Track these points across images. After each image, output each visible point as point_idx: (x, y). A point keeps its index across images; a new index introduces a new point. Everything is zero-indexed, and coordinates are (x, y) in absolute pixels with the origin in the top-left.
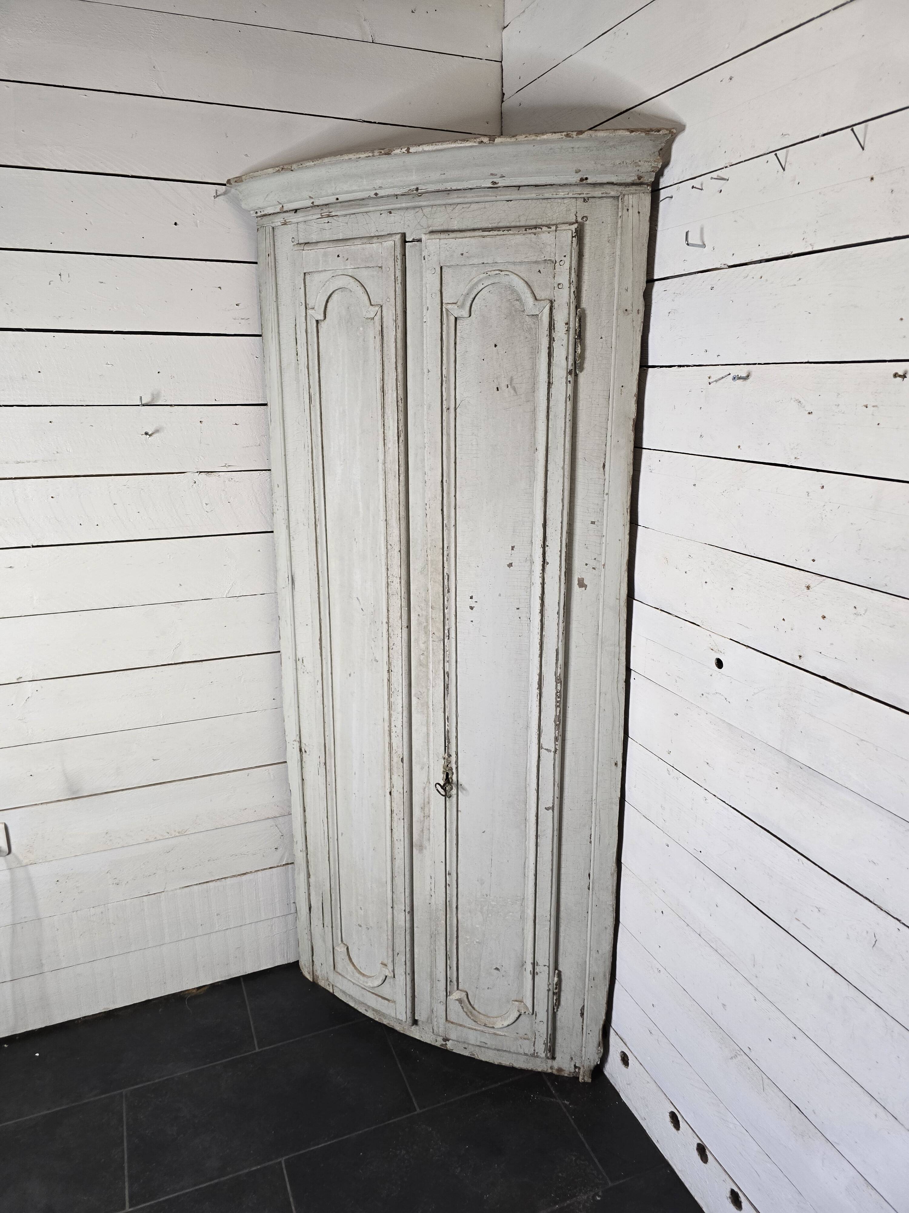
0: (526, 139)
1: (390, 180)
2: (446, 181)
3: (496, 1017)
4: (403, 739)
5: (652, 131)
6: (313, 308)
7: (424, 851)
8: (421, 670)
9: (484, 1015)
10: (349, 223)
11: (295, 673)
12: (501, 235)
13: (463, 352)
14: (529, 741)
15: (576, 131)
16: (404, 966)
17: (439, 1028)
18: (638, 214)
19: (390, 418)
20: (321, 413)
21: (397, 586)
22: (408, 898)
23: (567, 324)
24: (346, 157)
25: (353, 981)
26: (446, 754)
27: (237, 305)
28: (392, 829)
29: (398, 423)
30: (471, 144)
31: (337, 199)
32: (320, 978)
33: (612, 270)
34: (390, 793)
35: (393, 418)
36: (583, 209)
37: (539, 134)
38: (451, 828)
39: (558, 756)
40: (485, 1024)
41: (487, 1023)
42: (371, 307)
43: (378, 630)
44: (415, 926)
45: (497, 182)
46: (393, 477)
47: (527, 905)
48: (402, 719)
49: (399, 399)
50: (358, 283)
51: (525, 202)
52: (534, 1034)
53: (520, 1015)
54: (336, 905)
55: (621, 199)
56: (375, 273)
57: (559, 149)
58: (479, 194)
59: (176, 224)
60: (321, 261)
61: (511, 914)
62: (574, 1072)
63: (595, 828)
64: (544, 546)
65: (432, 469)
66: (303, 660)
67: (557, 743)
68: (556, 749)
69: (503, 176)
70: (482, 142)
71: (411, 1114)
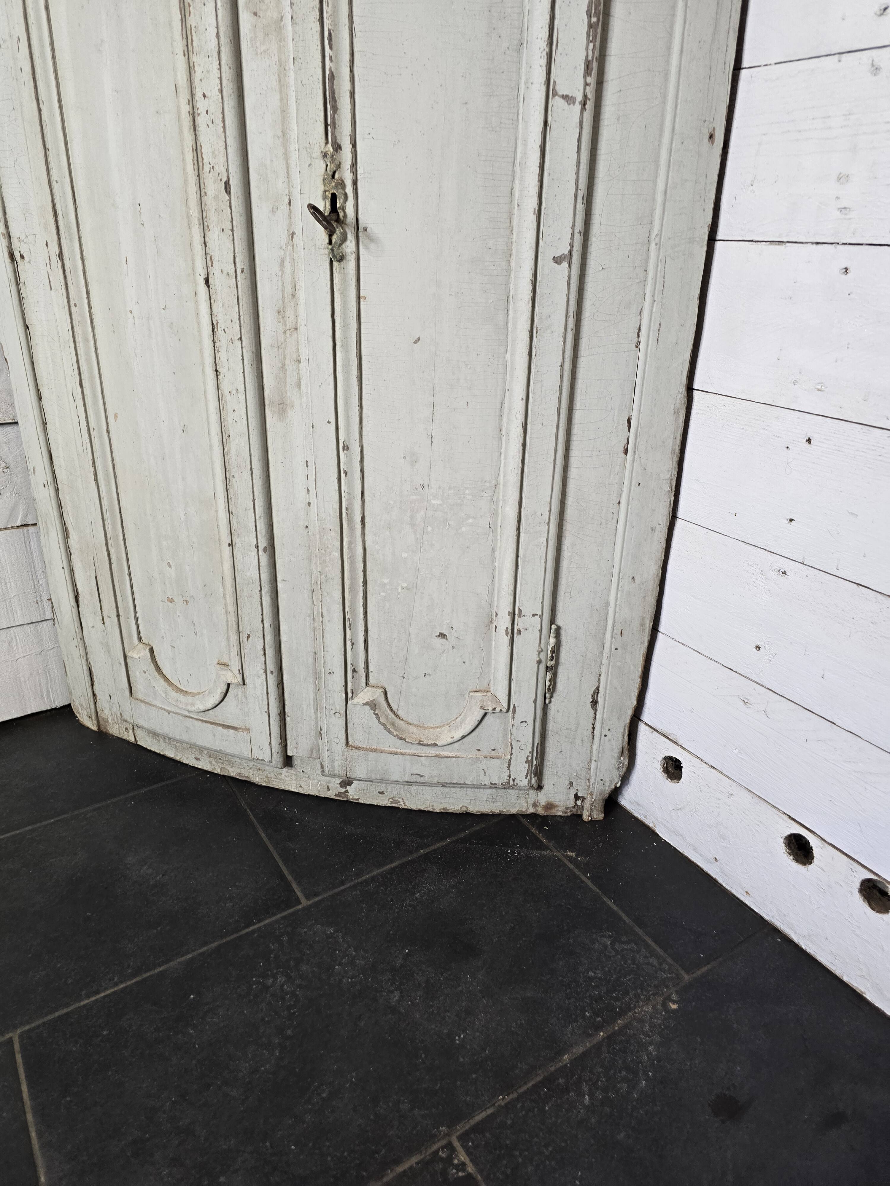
3: (440, 727)
4: (224, 127)
7: (290, 413)
16: (262, 658)
17: (333, 761)
22: (262, 518)
25: (166, 708)
26: (329, 146)
28: (217, 371)
32: (110, 721)
34: (207, 281)
38: (345, 337)
39: (588, 116)
40: (420, 741)
41: (424, 738)
44: (278, 579)
47: (503, 496)
48: (220, 69)
52: (509, 748)
53: (486, 714)
54: (121, 570)
61: (471, 520)
62: (574, 807)
63: (652, 307)
67: (589, 80)
68: (585, 96)
71: (291, 911)
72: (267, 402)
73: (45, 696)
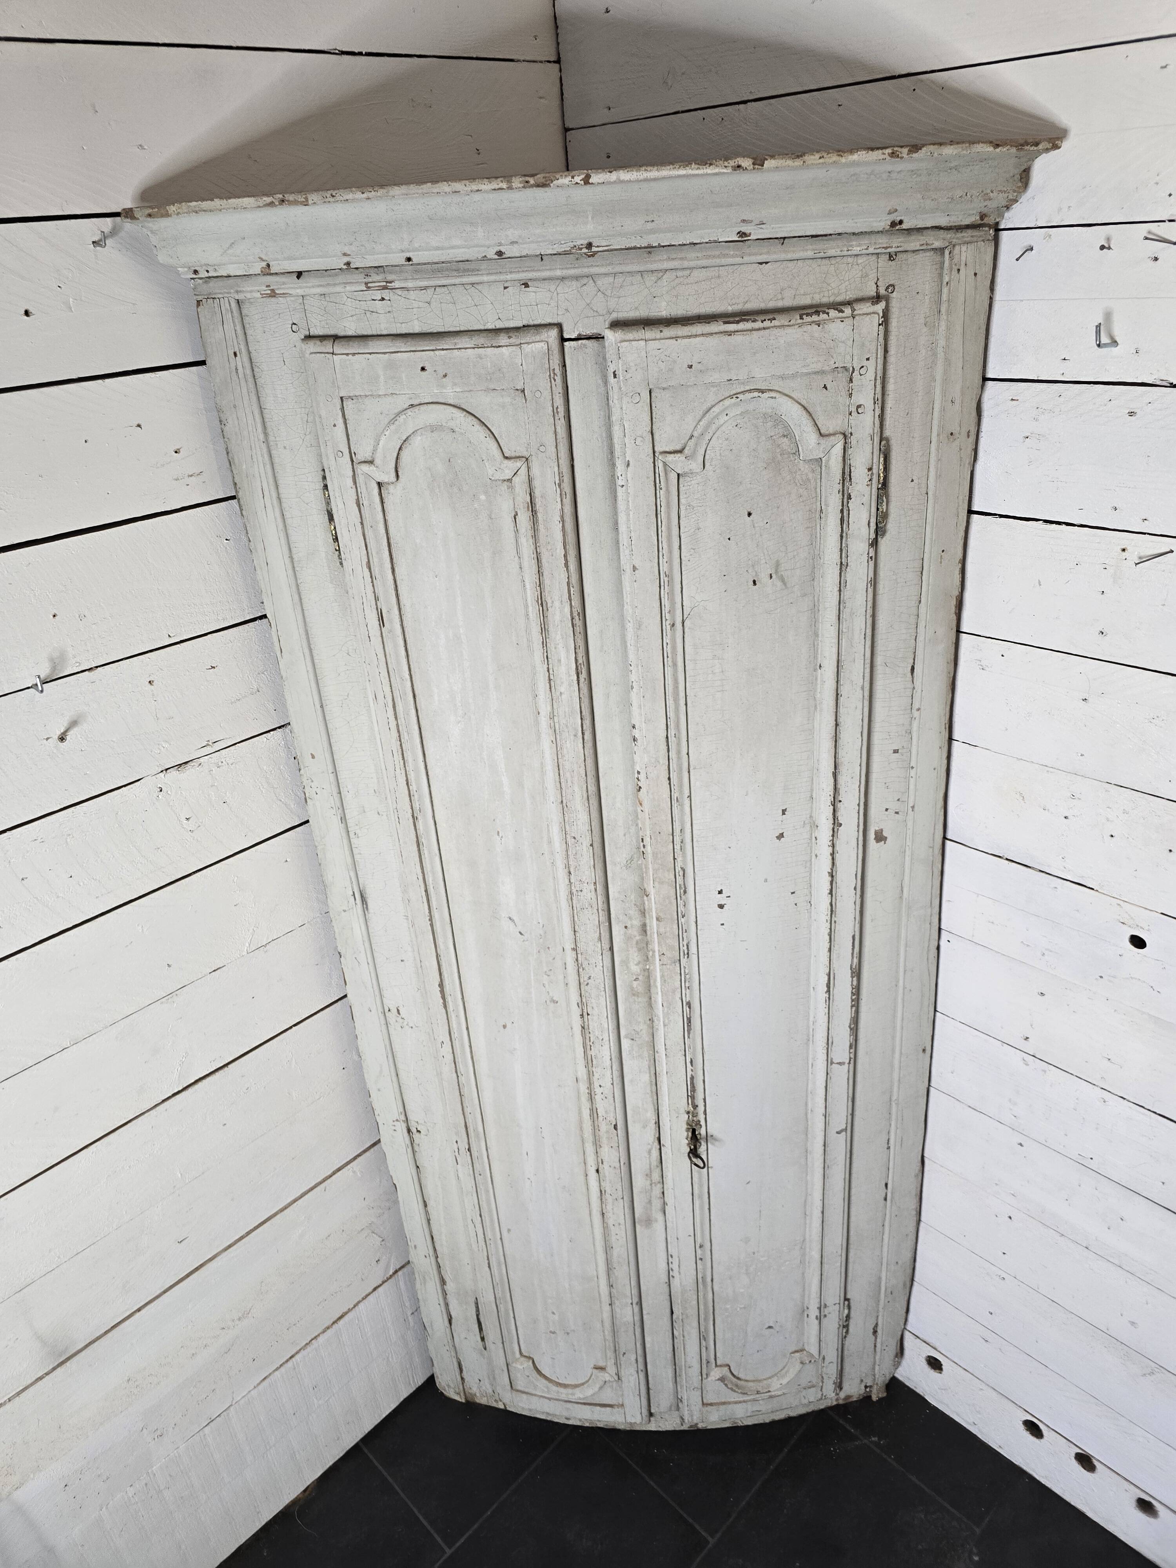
0: (822, 161)
1: (538, 231)
2: (652, 232)
3: (770, 1378)
4: (612, 1100)
5: (1027, 145)
6: (371, 462)
8: (635, 1001)
9: (753, 1381)
10: (433, 304)
11: (385, 1031)
12: (759, 329)
13: (693, 530)
14: (811, 1056)
15: (907, 146)
16: (636, 1365)
18: (974, 277)
19: (560, 646)
20: (405, 641)
21: (589, 895)
23: (870, 469)
24: (444, 187)
26: (690, 1106)
27: (176, 452)
28: (603, 1214)
29: (576, 653)
30: (717, 170)
31: (409, 259)
32: (478, 1395)
33: (930, 370)
34: (597, 1171)
35: (566, 647)
36: (888, 272)
37: (844, 152)
39: (852, 1065)
40: (758, 1392)
41: (760, 1389)
42: (506, 461)
43: (554, 959)
45: (748, 232)
46: (572, 737)
48: (612, 1074)
49: (575, 614)
50: (473, 418)
51: (790, 264)
52: (823, 1379)
53: (803, 1366)
55: (950, 253)
56: (507, 400)
57: (867, 174)
58: (709, 253)
59: (27, 313)
60: (382, 377)
61: (787, 1263)
62: (865, 1394)
63: (896, 1130)
64: (835, 803)
65: (649, 721)
66: (398, 1011)
67: (851, 1051)
68: (850, 1059)
69: (763, 224)
70: (739, 166)
71: (705, 1551)
72: (636, 1221)
73: (411, 1382)
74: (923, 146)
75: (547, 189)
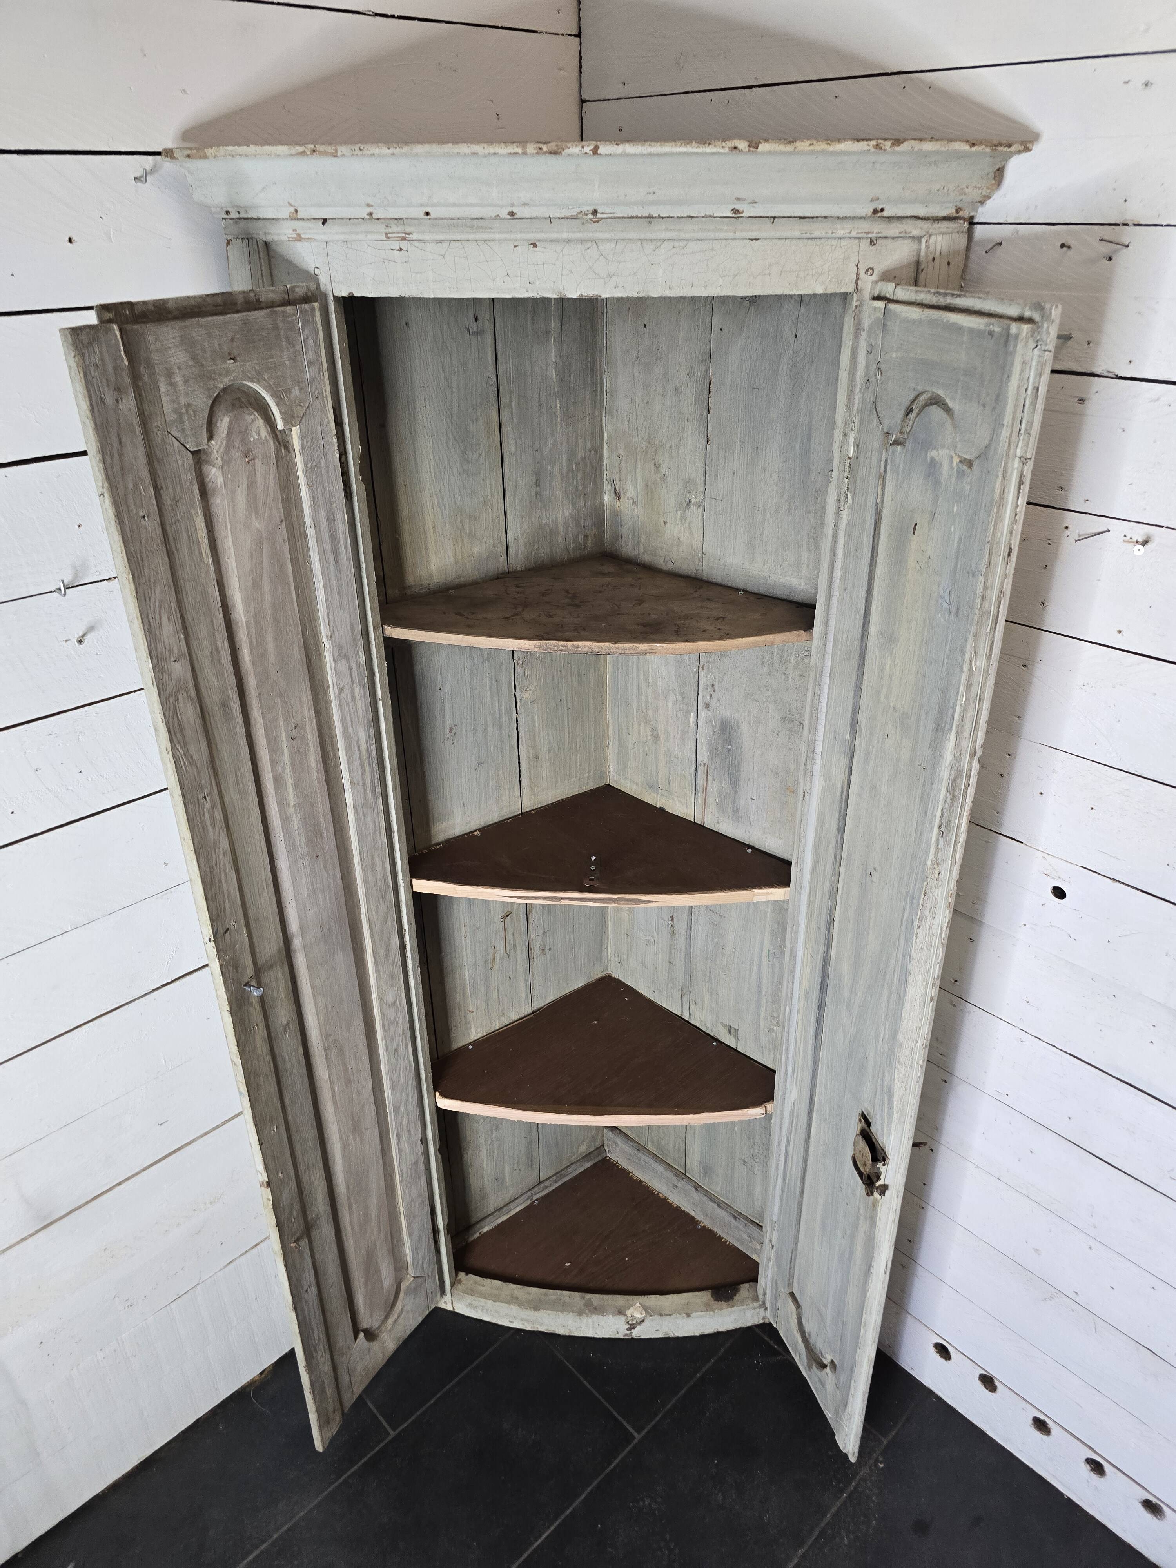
0: (811, 148)
1: (547, 195)
2: (653, 203)
5: (1001, 146)
15: (890, 139)
18: (947, 266)
30: (714, 150)
31: (427, 214)
36: (869, 257)
37: (832, 141)
45: (741, 210)
51: (778, 242)
55: (926, 242)
57: (852, 163)
58: (704, 227)
59: (70, 240)
69: (756, 203)
70: (735, 148)
71: (632, 1445)
74: (905, 140)
75: (558, 156)
